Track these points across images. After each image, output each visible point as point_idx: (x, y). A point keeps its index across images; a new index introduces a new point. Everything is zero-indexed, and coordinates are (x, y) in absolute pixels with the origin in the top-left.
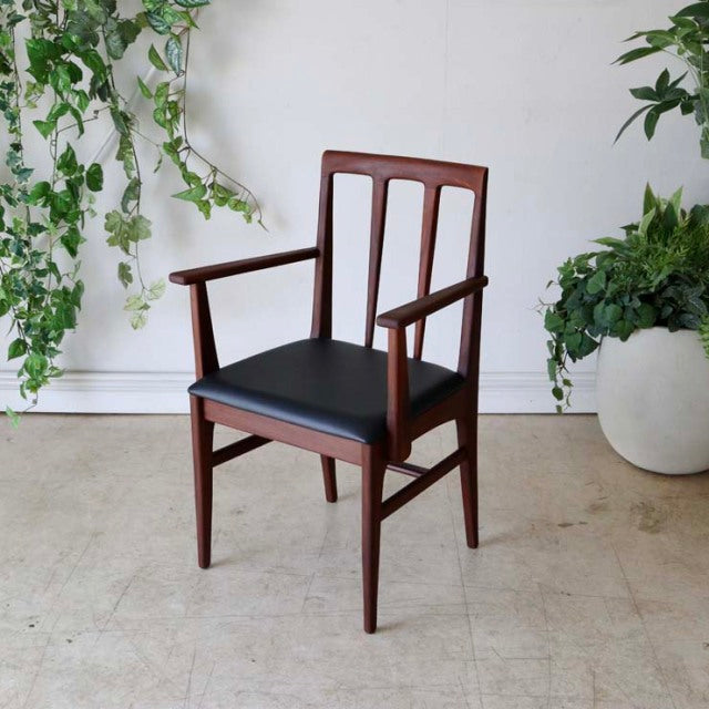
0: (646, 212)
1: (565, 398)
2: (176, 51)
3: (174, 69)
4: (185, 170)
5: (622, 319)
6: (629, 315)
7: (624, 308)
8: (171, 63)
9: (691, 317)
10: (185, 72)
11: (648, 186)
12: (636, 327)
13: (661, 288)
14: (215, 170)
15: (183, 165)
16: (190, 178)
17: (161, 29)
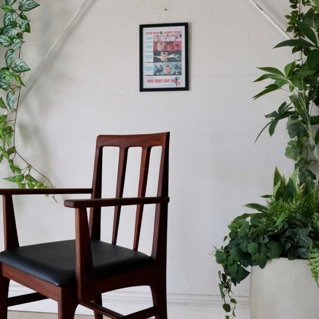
0: (275, 184)
1: (232, 311)
2: (12, 99)
3: (10, 108)
4: (13, 164)
5: (259, 251)
6: (263, 249)
7: (260, 244)
8: (9, 105)
9: (304, 250)
10: (16, 110)
11: (276, 169)
12: (268, 258)
13: (283, 231)
14: (30, 167)
15: (11, 161)
16: (15, 168)
17: (5, 87)
